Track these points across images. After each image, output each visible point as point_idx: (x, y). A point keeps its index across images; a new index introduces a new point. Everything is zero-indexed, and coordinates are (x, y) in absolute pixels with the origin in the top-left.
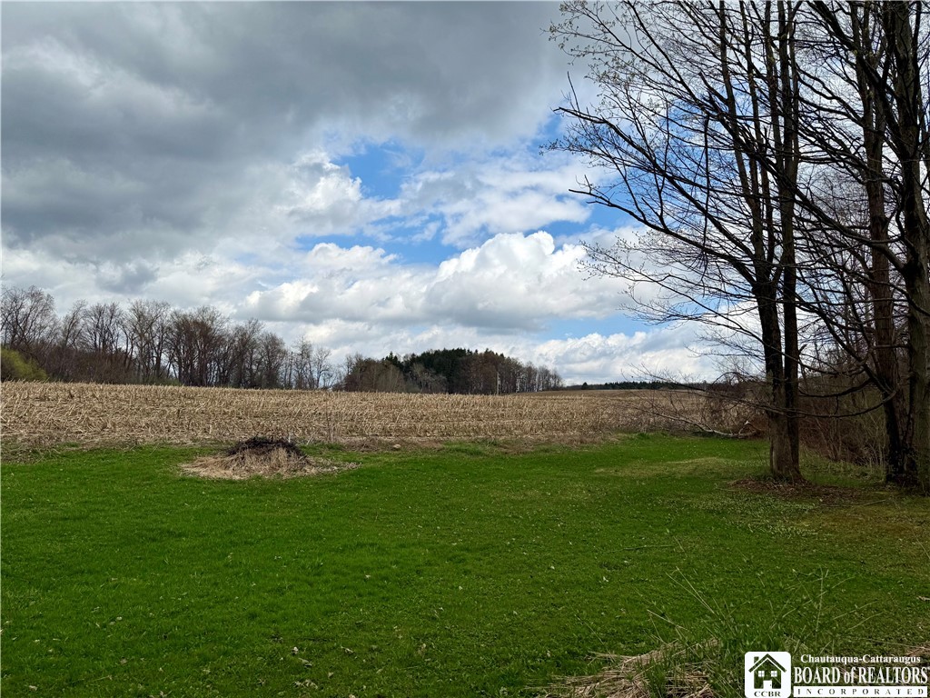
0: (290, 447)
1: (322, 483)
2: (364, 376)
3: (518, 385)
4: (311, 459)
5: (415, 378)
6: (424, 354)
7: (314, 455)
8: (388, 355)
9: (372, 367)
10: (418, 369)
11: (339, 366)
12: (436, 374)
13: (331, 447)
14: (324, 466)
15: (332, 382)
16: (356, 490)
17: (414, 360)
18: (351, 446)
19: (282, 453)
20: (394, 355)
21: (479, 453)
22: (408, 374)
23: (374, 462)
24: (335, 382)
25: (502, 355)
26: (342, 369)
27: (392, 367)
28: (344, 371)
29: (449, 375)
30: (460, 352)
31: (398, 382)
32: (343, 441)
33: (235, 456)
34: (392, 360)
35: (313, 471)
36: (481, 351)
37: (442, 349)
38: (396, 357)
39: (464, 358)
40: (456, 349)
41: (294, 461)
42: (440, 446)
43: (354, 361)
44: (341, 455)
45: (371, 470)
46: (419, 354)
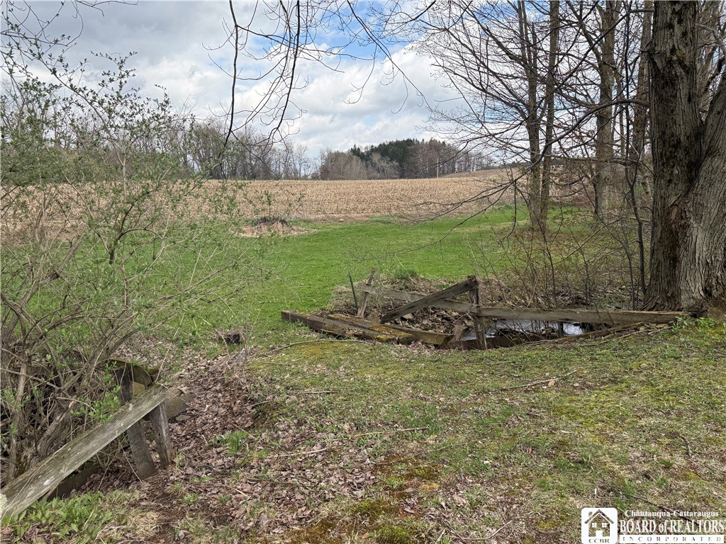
0: (283, 222)
1: (301, 239)
2: (334, 167)
3: (456, 167)
4: (294, 227)
5: (374, 165)
6: (380, 145)
7: (296, 225)
8: (353, 147)
9: (340, 158)
10: (376, 158)
11: (315, 159)
12: (390, 161)
13: (305, 221)
14: (301, 231)
15: (310, 172)
16: (316, 241)
17: (374, 150)
18: (316, 220)
19: (280, 225)
20: (357, 147)
21: (389, 223)
22: (369, 162)
23: (328, 228)
24: (313, 172)
25: (444, 143)
26: (317, 161)
27: (355, 157)
28: (319, 163)
29: (400, 161)
30: (409, 142)
31: (361, 168)
32: (312, 217)
33: (256, 227)
34: (356, 152)
35: (296, 233)
36: (427, 140)
37: (395, 141)
38: (359, 149)
39: (413, 147)
40: (405, 140)
41: (286, 229)
42: (367, 219)
43: (326, 154)
44: (310, 225)
45: (325, 232)
46: (376, 145)
